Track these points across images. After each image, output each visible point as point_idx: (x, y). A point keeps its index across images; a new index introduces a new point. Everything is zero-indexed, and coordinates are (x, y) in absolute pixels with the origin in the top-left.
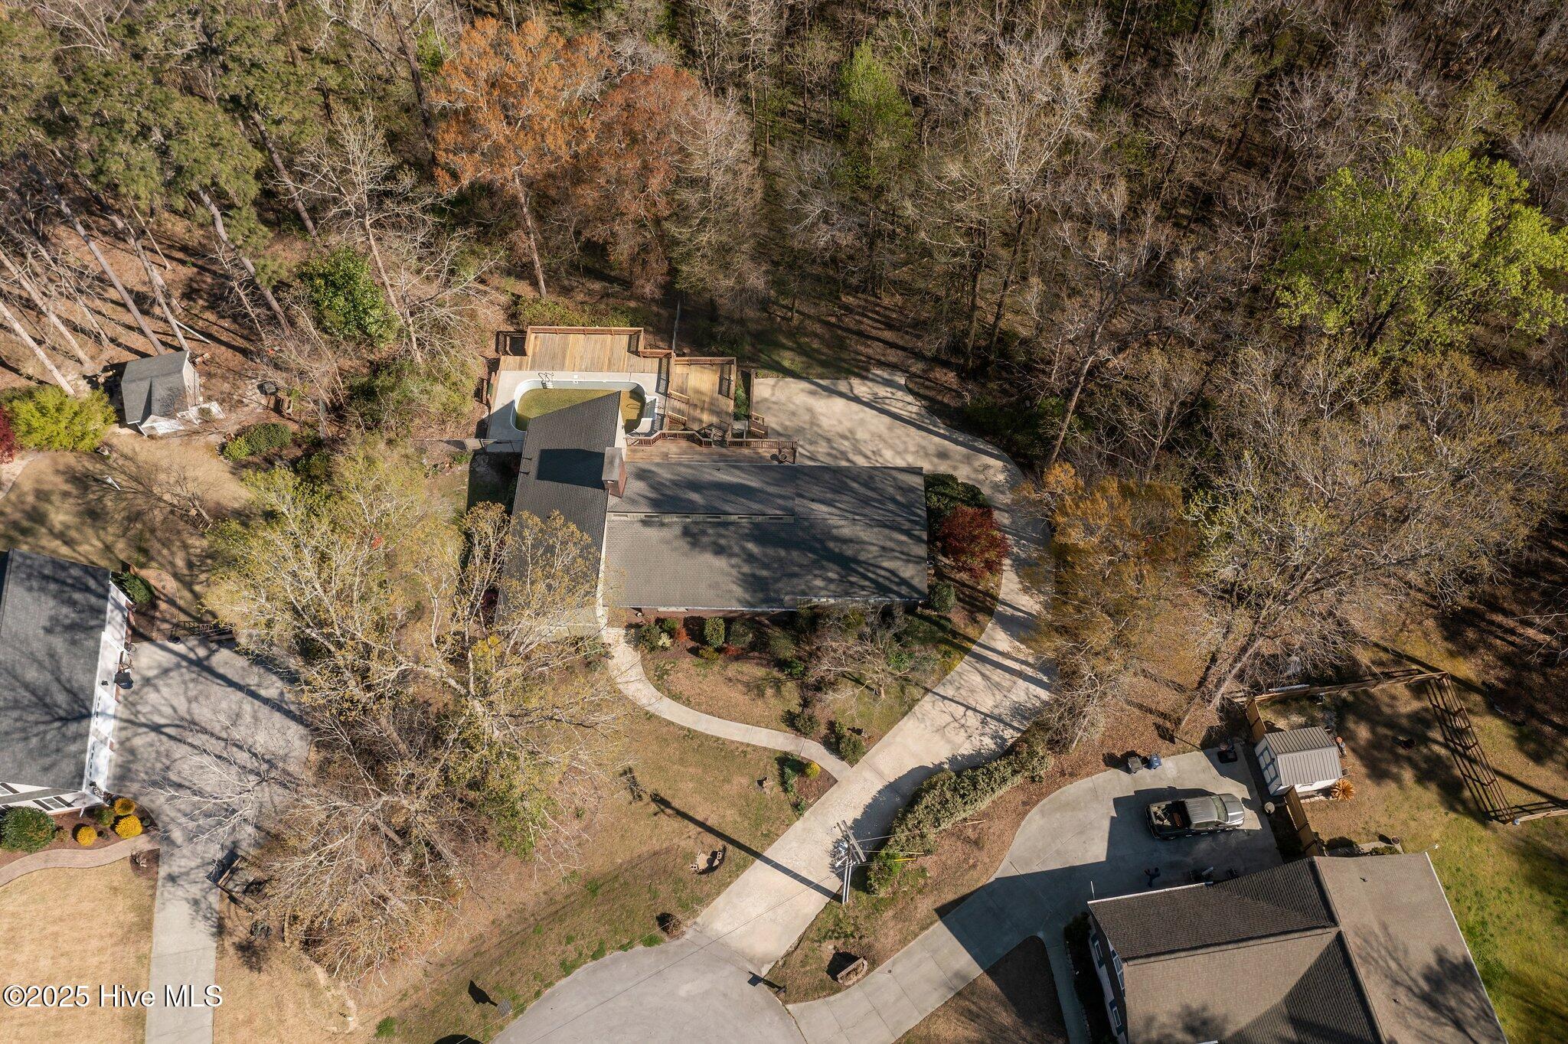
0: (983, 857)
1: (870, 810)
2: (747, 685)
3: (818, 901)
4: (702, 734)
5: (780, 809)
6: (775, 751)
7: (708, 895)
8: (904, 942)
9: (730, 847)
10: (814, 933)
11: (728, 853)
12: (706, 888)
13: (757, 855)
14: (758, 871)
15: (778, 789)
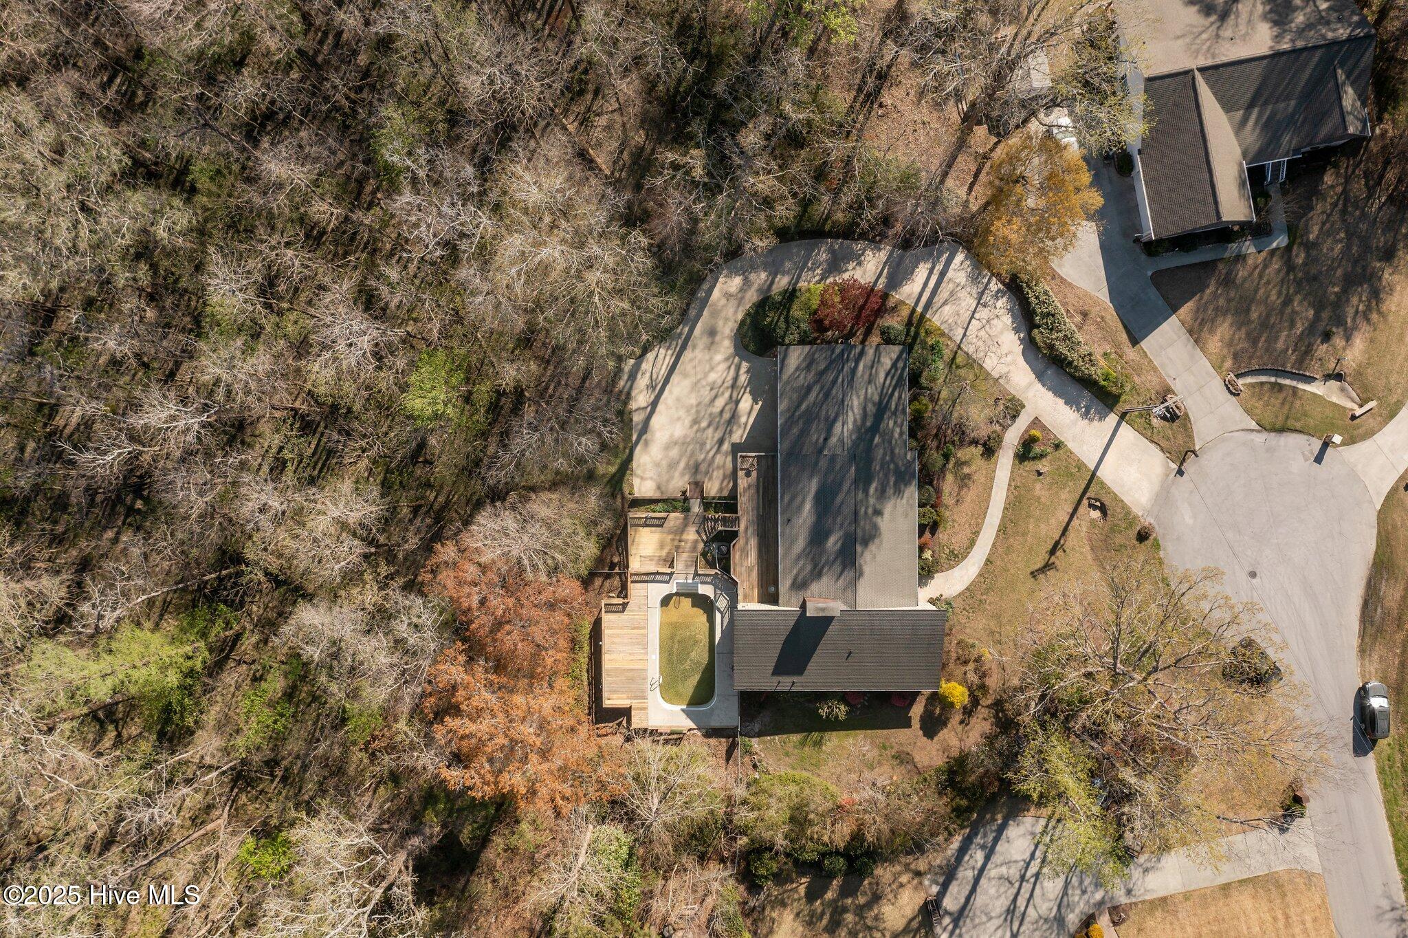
0: (1095, 311)
1: (1058, 393)
2: (961, 488)
3: (1125, 429)
4: (1002, 520)
5: (1059, 459)
6: (1014, 464)
7: (1123, 508)
8: (1155, 369)
9: (1088, 495)
10: (1147, 432)
11: (1092, 495)
12: (1118, 510)
13: (1093, 475)
14: (1104, 473)
15: (1044, 461)
